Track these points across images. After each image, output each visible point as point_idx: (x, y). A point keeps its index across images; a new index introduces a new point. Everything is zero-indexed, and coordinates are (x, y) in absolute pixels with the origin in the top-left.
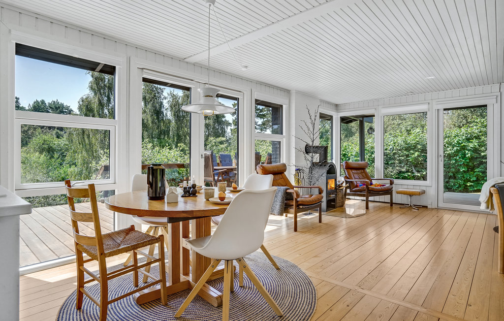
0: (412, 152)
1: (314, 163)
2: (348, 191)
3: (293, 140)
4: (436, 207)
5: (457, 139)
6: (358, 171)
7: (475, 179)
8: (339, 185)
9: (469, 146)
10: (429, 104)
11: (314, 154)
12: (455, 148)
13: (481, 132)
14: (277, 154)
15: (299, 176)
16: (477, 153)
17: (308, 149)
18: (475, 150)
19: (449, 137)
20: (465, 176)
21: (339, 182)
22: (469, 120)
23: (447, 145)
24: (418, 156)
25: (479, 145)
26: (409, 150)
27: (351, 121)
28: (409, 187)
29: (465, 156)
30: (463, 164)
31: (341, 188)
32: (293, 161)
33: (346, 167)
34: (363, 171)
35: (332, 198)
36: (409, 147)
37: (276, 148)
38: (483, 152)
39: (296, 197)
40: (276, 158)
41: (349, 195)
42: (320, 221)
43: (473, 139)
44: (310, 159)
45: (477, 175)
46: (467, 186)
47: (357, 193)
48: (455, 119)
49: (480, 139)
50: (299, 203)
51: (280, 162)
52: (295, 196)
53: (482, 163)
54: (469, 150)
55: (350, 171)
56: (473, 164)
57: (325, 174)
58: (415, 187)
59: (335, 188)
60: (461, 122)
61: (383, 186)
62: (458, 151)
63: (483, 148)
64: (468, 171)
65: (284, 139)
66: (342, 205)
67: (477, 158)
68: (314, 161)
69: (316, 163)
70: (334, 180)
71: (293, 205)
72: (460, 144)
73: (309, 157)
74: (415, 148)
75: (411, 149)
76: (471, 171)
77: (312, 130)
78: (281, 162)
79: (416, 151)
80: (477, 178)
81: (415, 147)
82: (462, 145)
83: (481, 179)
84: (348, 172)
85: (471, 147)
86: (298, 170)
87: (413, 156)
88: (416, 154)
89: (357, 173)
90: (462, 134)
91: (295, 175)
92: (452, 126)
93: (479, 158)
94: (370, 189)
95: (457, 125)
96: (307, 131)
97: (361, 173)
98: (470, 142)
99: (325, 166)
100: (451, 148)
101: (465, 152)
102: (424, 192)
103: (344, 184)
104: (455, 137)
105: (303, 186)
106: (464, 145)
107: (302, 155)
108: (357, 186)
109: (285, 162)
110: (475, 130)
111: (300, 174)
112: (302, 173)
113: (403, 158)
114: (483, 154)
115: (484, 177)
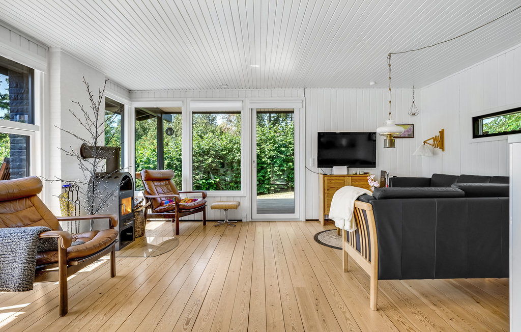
0: (206, 157)
1: (97, 174)
2: (150, 212)
3: (57, 135)
4: (251, 220)
6: (162, 183)
8: (137, 206)
10: (243, 101)
11: (97, 160)
13: (261, 140)
14: (21, 160)
15: (70, 199)
16: (260, 159)
17: (85, 152)
21: (137, 200)
24: (212, 162)
26: (204, 156)
27: (148, 117)
28: (223, 199)
31: (140, 209)
32: (57, 172)
33: (145, 178)
35: (127, 227)
36: (203, 152)
37: (21, 148)
39: (63, 246)
40: (20, 167)
41: (151, 216)
42: (113, 275)
44: (91, 168)
47: (162, 214)
50: (70, 256)
51: (28, 174)
52: (61, 244)
55: (151, 183)
57: (117, 193)
58: (229, 199)
59: (133, 210)
61: (195, 200)
63: (263, 155)
65: (38, 133)
66: (143, 234)
68: (99, 170)
69: (102, 174)
70: (130, 199)
71: (57, 262)
73: (89, 163)
74: (209, 154)
75: (205, 154)
77: (93, 118)
78: (31, 175)
79: (210, 157)
81: (209, 152)
84: (149, 185)
86: (67, 187)
87: (207, 162)
88: (210, 159)
89: (160, 186)
91: (61, 197)
94: (181, 207)
96: (84, 120)
97: (166, 185)
99: (115, 178)
102: (239, 204)
103: (144, 203)
105: (77, 216)
107: (76, 162)
108: (161, 204)
109: (38, 175)
111: (70, 193)
112: (75, 192)
113: (197, 164)
114: (263, 160)
115: (264, 181)
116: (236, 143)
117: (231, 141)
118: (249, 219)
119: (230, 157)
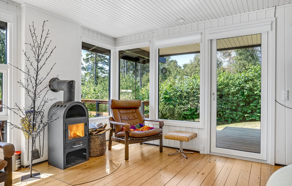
4: (208, 153)
5: (238, 80)
6: (129, 111)
7: (250, 111)
9: (246, 87)
10: (201, 34)
12: (237, 88)
13: (254, 76)
16: (252, 92)
18: (251, 90)
19: (233, 79)
20: (244, 109)
22: (247, 67)
23: (231, 86)
25: (253, 86)
29: (244, 94)
30: (243, 99)
31: (100, 133)
34: (134, 111)
35: (78, 149)
38: (256, 91)
41: (113, 139)
43: (249, 81)
45: (252, 108)
46: (245, 116)
48: (238, 67)
49: (254, 81)
53: (255, 99)
54: (246, 90)
55: (117, 111)
56: (249, 100)
60: (242, 69)
61: (152, 129)
62: (239, 90)
63: (256, 88)
64: (246, 105)
67: (252, 95)
72: (240, 85)
76: (248, 106)
80: (252, 111)
82: (242, 85)
83: (254, 111)
84: (114, 113)
85: (248, 88)
89: (126, 114)
90: (241, 77)
92: (236, 72)
93: (253, 95)
94: (130, 135)
95: (239, 71)
97: (132, 113)
98: (247, 83)
99: (64, 106)
100: (234, 88)
101: (244, 91)
102: (196, 136)
104: (237, 79)
106: (243, 86)
108: (123, 130)
110: (250, 74)
114: (255, 92)
115: (256, 110)
116: (231, 79)
117: (227, 78)
118: (207, 152)
119: (226, 90)
